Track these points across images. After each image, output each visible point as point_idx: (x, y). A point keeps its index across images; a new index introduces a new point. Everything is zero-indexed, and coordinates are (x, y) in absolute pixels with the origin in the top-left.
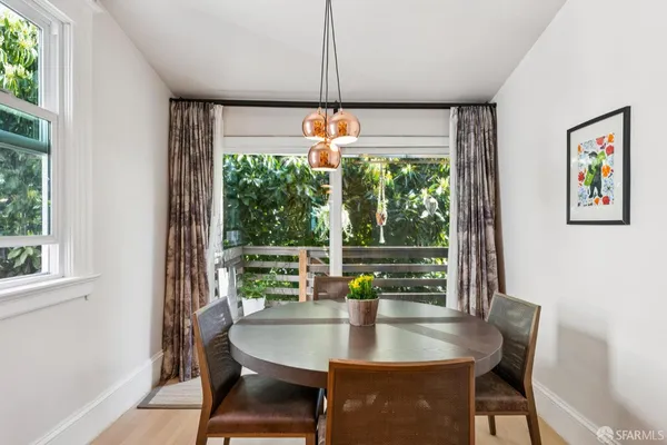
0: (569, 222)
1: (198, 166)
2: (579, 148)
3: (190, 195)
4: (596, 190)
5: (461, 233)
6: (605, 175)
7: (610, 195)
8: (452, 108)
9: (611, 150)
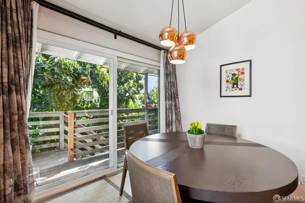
0: (221, 96)
1: (18, 45)
2: (226, 72)
3: (9, 68)
4: (235, 86)
5: (168, 102)
6: (240, 81)
7: (242, 87)
8: (162, 51)
9: (243, 73)
